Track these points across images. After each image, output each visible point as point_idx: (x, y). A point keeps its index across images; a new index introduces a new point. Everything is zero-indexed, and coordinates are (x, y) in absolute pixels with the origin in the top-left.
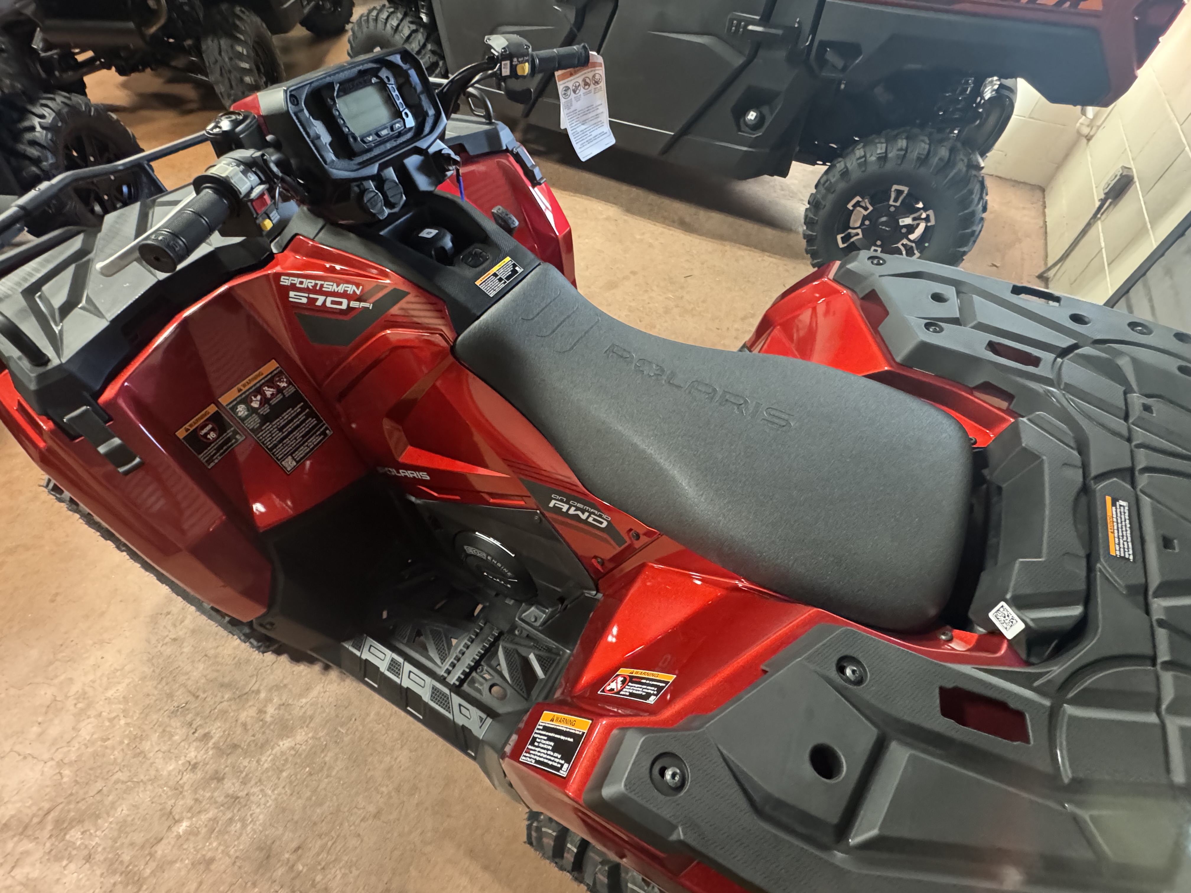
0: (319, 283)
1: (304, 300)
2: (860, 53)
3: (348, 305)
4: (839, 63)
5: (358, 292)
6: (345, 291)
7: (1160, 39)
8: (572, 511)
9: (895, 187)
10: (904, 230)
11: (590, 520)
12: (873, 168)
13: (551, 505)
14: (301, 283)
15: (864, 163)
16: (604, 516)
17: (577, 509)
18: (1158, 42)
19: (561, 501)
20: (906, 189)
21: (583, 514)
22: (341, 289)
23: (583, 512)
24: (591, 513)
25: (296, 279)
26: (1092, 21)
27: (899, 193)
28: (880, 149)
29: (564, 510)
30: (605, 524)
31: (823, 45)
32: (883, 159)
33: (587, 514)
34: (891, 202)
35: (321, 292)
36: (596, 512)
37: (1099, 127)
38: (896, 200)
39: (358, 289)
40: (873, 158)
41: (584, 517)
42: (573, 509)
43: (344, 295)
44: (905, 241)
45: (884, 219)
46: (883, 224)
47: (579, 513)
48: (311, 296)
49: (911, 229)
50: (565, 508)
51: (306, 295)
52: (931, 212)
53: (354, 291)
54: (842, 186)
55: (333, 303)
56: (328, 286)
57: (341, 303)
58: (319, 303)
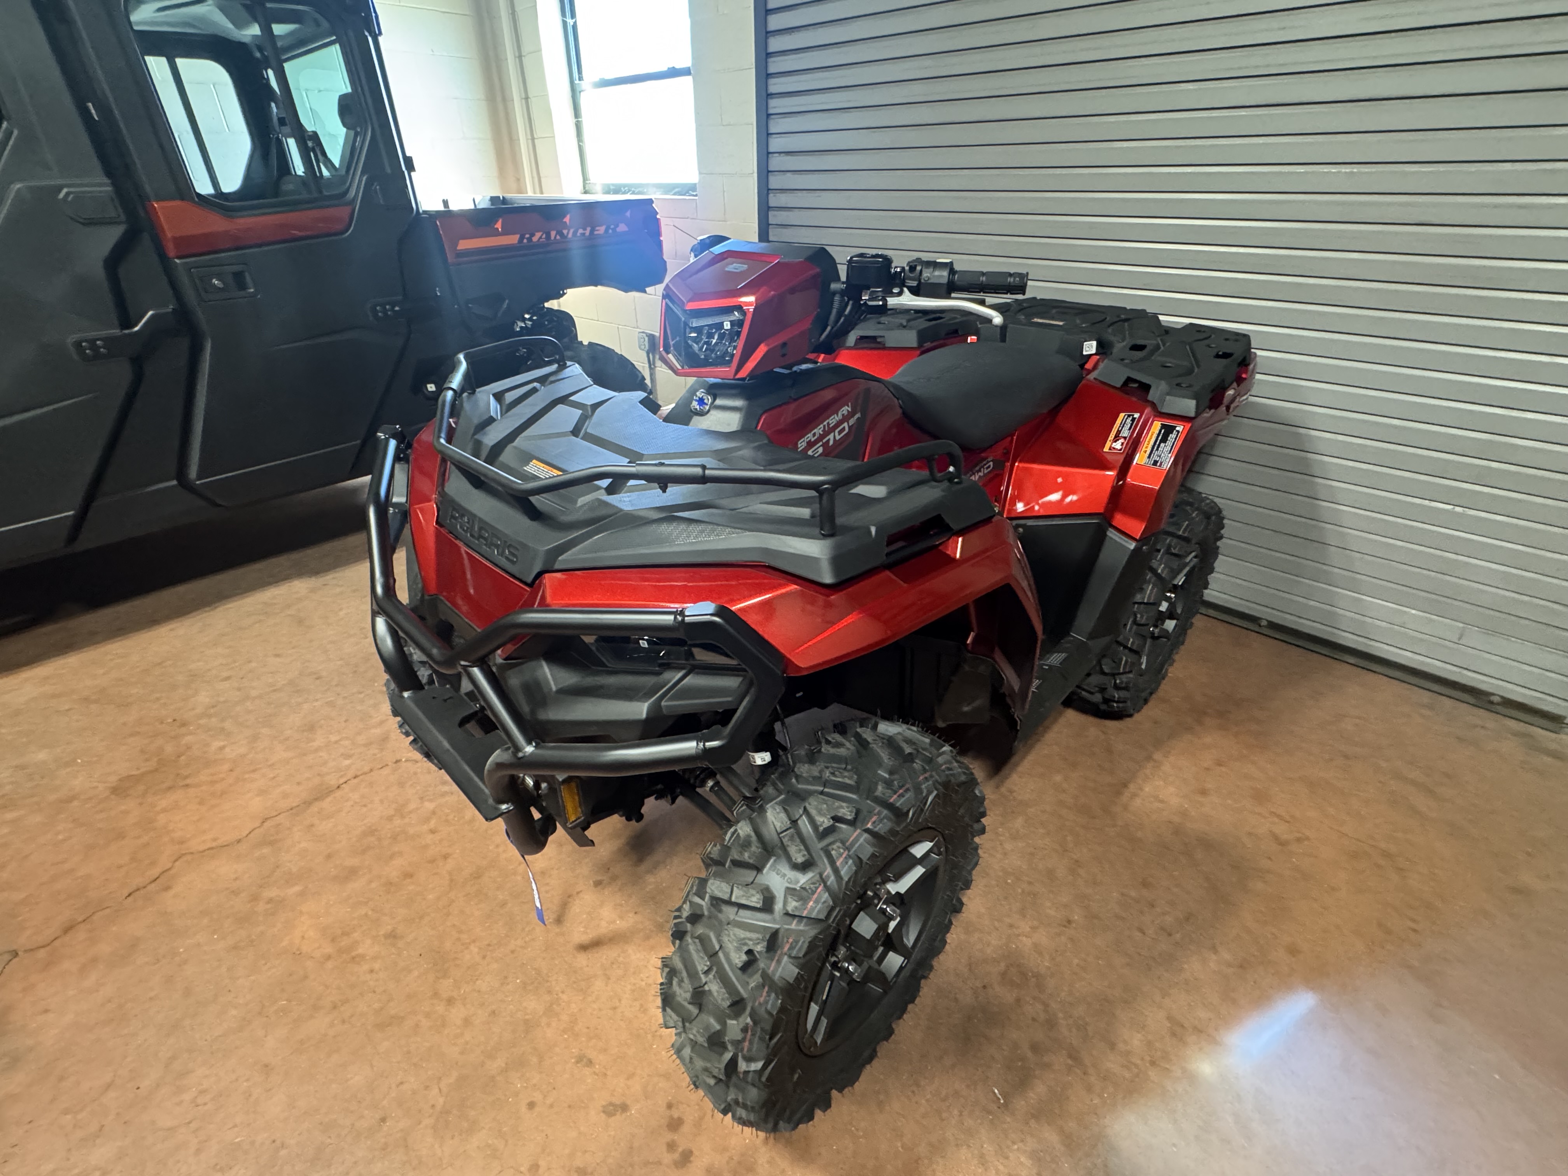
0: (825, 423)
1: (819, 450)
3: (848, 425)
5: (849, 409)
6: (843, 415)
16: (989, 460)
22: (840, 415)
25: (809, 435)
30: (991, 463)
31: (466, 303)
35: (830, 430)
36: (985, 462)
39: (848, 406)
43: (844, 418)
48: (825, 440)
51: (820, 443)
53: (847, 411)
55: (840, 433)
56: (833, 420)
57: (844, 428)
58: (831, 443)
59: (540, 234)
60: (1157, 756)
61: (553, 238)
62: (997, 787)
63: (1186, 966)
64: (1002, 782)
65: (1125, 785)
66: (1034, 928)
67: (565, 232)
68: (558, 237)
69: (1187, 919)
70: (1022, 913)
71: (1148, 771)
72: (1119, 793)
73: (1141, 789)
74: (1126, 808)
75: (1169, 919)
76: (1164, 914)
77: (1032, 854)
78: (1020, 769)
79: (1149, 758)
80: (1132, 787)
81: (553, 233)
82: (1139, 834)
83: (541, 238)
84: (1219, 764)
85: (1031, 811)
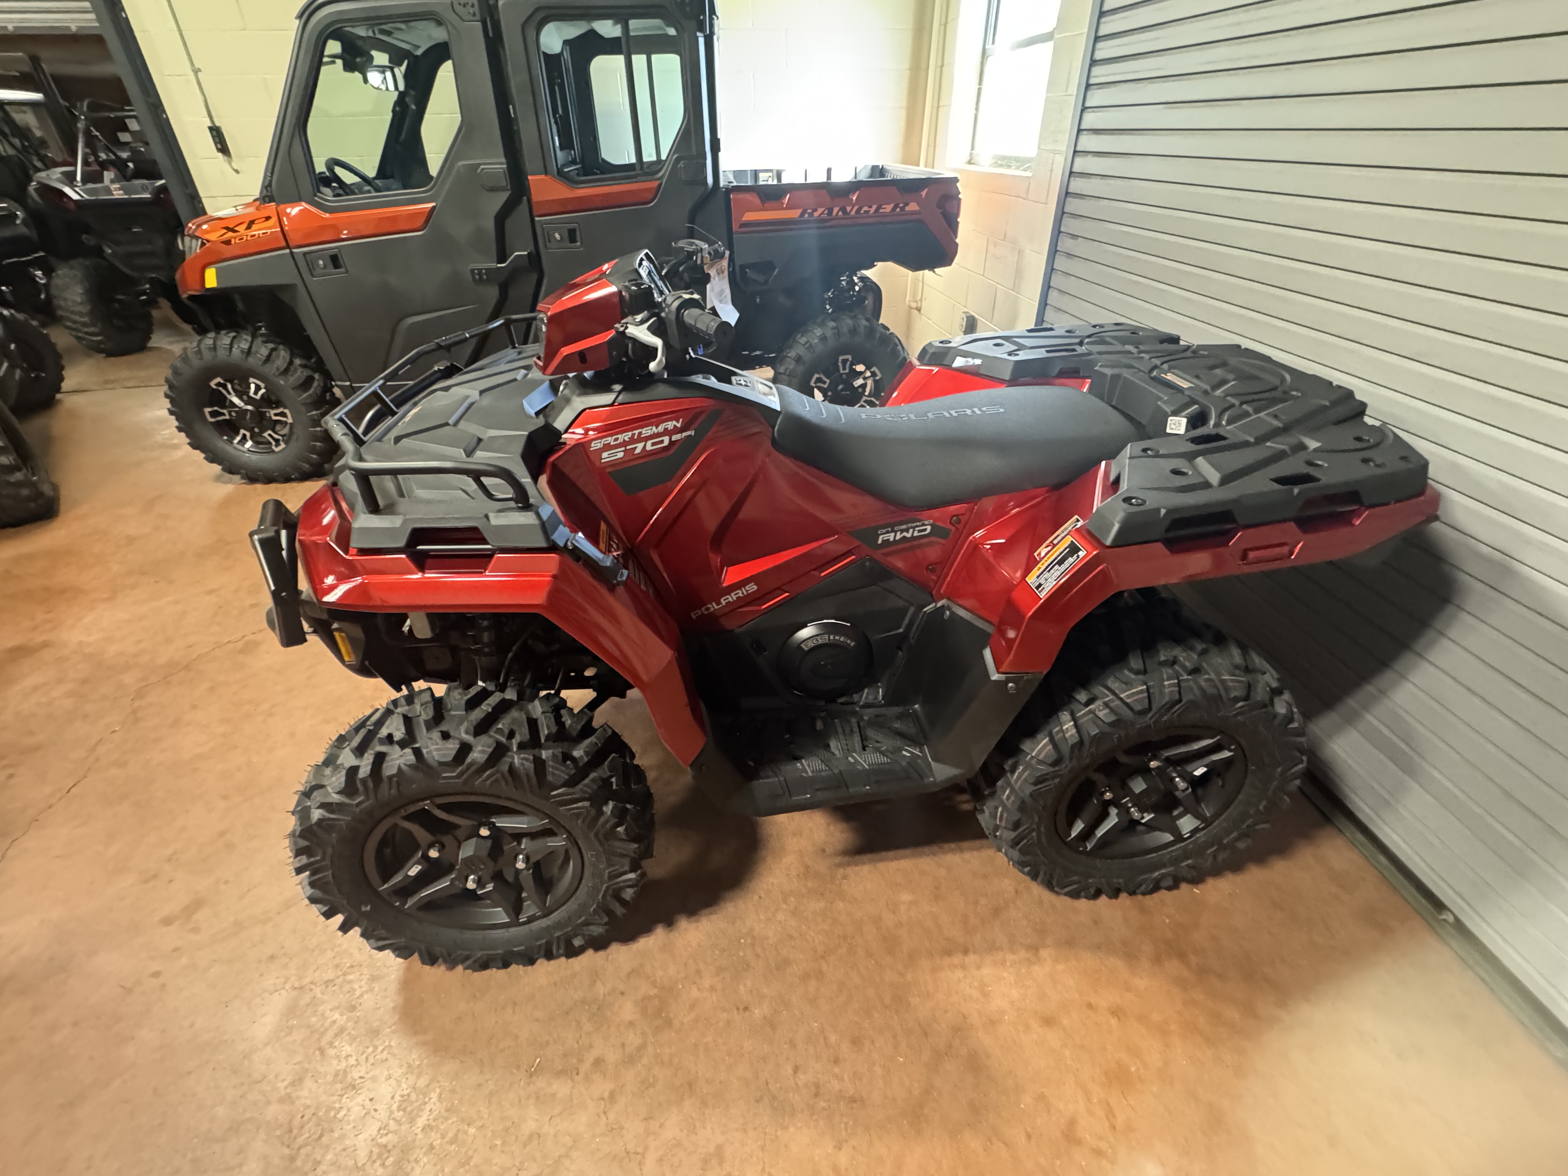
0: (637, 432)
1: (621, 455)
2: (775, 268)
3: (670, 439)
4: (760, 278)
5: (679, 425)
6: (666, 429)
7: (959, 220)
8: (899, 537)
9: (841, 358)
10: (860, 390)
11: (916, 534)
12: (820, 348)
13: (880, 542)
14: (616, 439)
15: (810, 347)
16: (926, 522)
17: (902, 531)
18: (958, 223)
19: (888, 532)
20: (849, 357)
21: (908, 532)
22: (661, 428)
23: (907, 530)
24: (914, 528)
25: (610, 438)
26: (916, 217)
27: (844, 362)
28: (818, 332)
29: (892, 539)
30: (929, 528)
31: (743, 267)
32: (823, 338)
33: (911, 531)
34: (842, 372)
35: (640, 439)
36: (918, 524)
37: (921, 300)
38: (844, 369)
39: (678, 422)
40: (816, 341)
41: (909, 535)
42: (899, 533)
43: (666, 432)
44: (864, 398)
45: (840, 387)
46: (842, 390)
47: (905, 534)
48: (628, 447)
49: (864, 386)
50: (891, 537)
51: (623, 449)
52: (874, 369)
53: (675, 426)
54: (801, 369)
55: (653, 444)
56: (647, 431)
57: (662, 442)
58: (638, 451)
59: (823, 209)
60: (1044, 953)
61: (834, 213)
62: (840, 865)
63: (792, 1129)
64: (848, 865)
65: (966, 952)
66: (712, 989)
67: (849, 209)
68: (840, 213)
69: (853, 1100)
70: (720, 970)
71: (1010, 957)
72: (948, 953)
73: (979, 968)
74: (934, 970)
75: (836, 1085)
76: (836, 1076)
77: (791, 937)
78: (882, 866)
79: (1034, 949)
80: (971, 958)
81: (836, 210)
82: (914, 1001)
83: (822, 213)
84: (1116, 1012)
85: (840, 905)
